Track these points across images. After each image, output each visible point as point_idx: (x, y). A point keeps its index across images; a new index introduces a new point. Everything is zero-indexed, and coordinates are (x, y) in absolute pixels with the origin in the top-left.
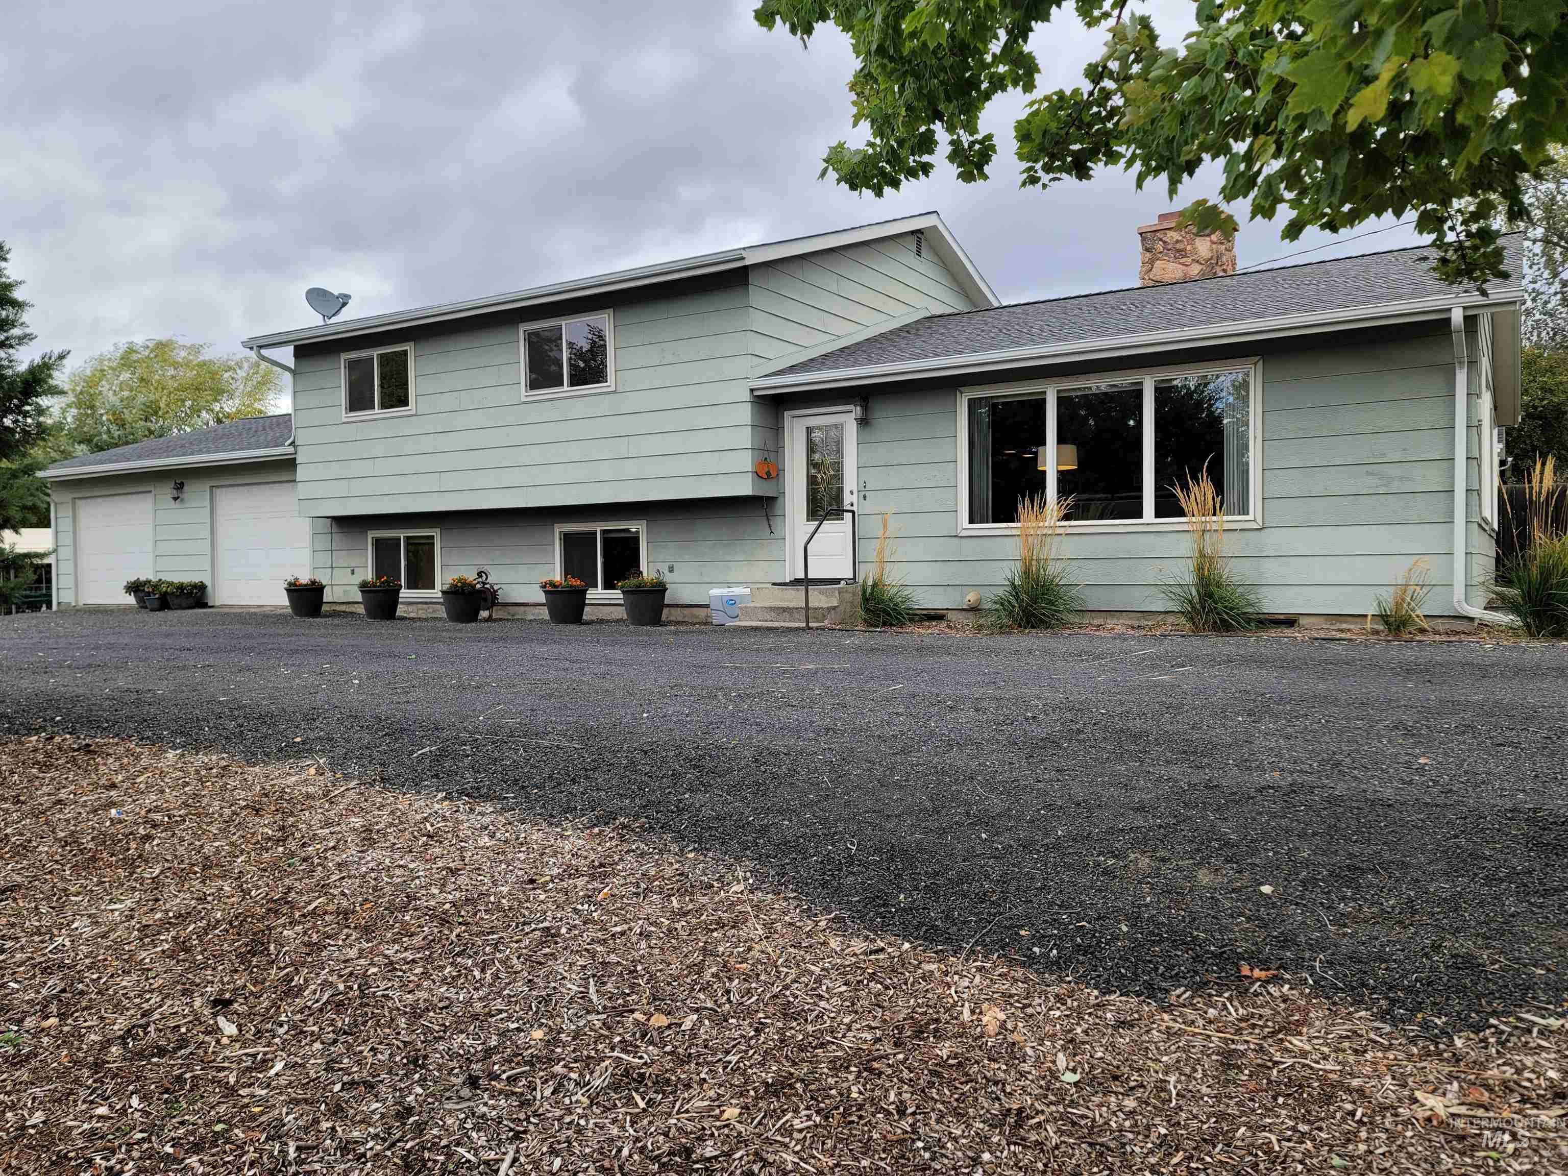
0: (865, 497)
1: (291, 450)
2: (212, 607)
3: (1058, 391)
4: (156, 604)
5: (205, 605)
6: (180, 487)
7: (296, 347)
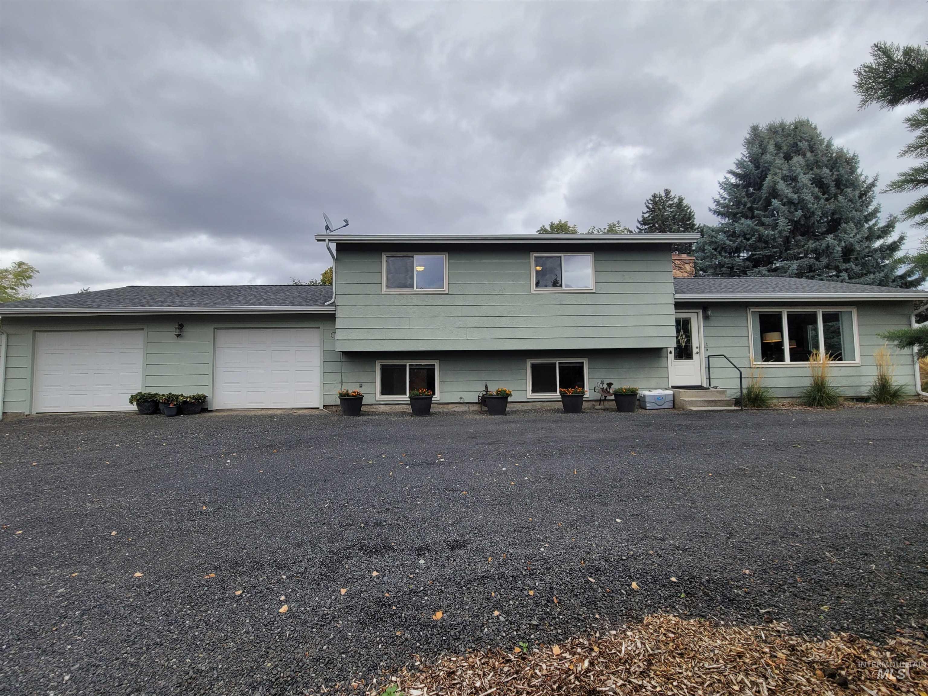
0: (707, 350)
1: (333, 308)
2: (212, 411)
3: (787, 312)
4: (175, 411)
5: (205, 410)
6: (181, 327)
7: (337, 244)
